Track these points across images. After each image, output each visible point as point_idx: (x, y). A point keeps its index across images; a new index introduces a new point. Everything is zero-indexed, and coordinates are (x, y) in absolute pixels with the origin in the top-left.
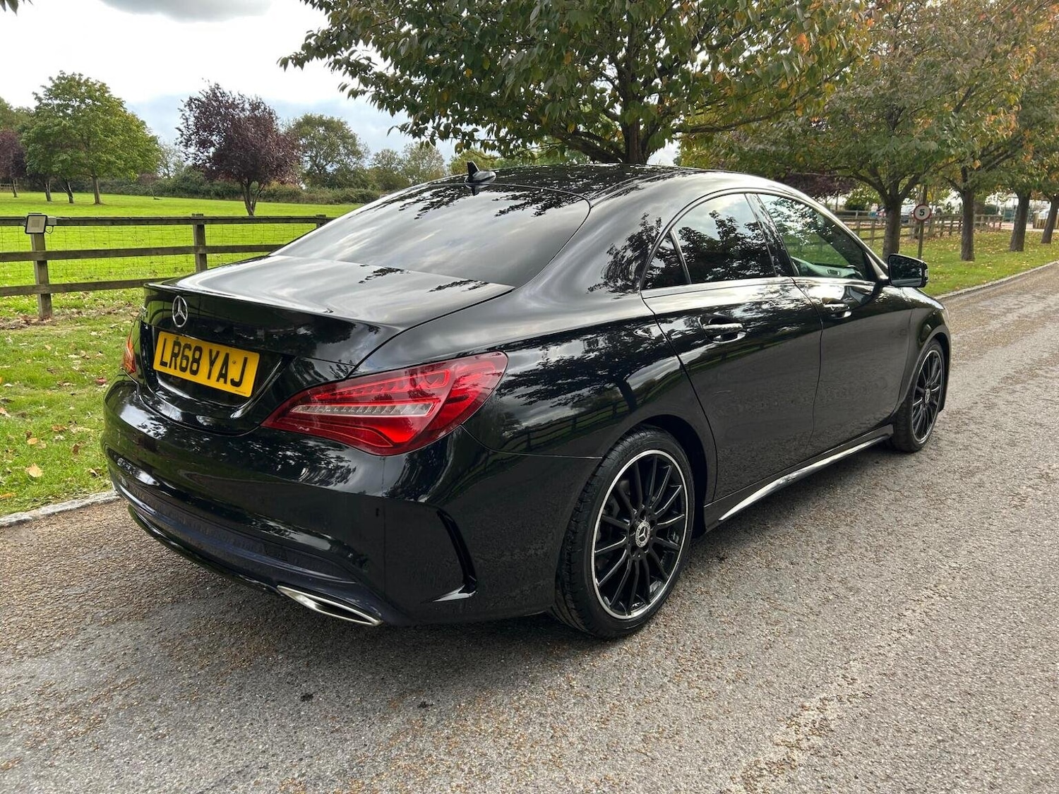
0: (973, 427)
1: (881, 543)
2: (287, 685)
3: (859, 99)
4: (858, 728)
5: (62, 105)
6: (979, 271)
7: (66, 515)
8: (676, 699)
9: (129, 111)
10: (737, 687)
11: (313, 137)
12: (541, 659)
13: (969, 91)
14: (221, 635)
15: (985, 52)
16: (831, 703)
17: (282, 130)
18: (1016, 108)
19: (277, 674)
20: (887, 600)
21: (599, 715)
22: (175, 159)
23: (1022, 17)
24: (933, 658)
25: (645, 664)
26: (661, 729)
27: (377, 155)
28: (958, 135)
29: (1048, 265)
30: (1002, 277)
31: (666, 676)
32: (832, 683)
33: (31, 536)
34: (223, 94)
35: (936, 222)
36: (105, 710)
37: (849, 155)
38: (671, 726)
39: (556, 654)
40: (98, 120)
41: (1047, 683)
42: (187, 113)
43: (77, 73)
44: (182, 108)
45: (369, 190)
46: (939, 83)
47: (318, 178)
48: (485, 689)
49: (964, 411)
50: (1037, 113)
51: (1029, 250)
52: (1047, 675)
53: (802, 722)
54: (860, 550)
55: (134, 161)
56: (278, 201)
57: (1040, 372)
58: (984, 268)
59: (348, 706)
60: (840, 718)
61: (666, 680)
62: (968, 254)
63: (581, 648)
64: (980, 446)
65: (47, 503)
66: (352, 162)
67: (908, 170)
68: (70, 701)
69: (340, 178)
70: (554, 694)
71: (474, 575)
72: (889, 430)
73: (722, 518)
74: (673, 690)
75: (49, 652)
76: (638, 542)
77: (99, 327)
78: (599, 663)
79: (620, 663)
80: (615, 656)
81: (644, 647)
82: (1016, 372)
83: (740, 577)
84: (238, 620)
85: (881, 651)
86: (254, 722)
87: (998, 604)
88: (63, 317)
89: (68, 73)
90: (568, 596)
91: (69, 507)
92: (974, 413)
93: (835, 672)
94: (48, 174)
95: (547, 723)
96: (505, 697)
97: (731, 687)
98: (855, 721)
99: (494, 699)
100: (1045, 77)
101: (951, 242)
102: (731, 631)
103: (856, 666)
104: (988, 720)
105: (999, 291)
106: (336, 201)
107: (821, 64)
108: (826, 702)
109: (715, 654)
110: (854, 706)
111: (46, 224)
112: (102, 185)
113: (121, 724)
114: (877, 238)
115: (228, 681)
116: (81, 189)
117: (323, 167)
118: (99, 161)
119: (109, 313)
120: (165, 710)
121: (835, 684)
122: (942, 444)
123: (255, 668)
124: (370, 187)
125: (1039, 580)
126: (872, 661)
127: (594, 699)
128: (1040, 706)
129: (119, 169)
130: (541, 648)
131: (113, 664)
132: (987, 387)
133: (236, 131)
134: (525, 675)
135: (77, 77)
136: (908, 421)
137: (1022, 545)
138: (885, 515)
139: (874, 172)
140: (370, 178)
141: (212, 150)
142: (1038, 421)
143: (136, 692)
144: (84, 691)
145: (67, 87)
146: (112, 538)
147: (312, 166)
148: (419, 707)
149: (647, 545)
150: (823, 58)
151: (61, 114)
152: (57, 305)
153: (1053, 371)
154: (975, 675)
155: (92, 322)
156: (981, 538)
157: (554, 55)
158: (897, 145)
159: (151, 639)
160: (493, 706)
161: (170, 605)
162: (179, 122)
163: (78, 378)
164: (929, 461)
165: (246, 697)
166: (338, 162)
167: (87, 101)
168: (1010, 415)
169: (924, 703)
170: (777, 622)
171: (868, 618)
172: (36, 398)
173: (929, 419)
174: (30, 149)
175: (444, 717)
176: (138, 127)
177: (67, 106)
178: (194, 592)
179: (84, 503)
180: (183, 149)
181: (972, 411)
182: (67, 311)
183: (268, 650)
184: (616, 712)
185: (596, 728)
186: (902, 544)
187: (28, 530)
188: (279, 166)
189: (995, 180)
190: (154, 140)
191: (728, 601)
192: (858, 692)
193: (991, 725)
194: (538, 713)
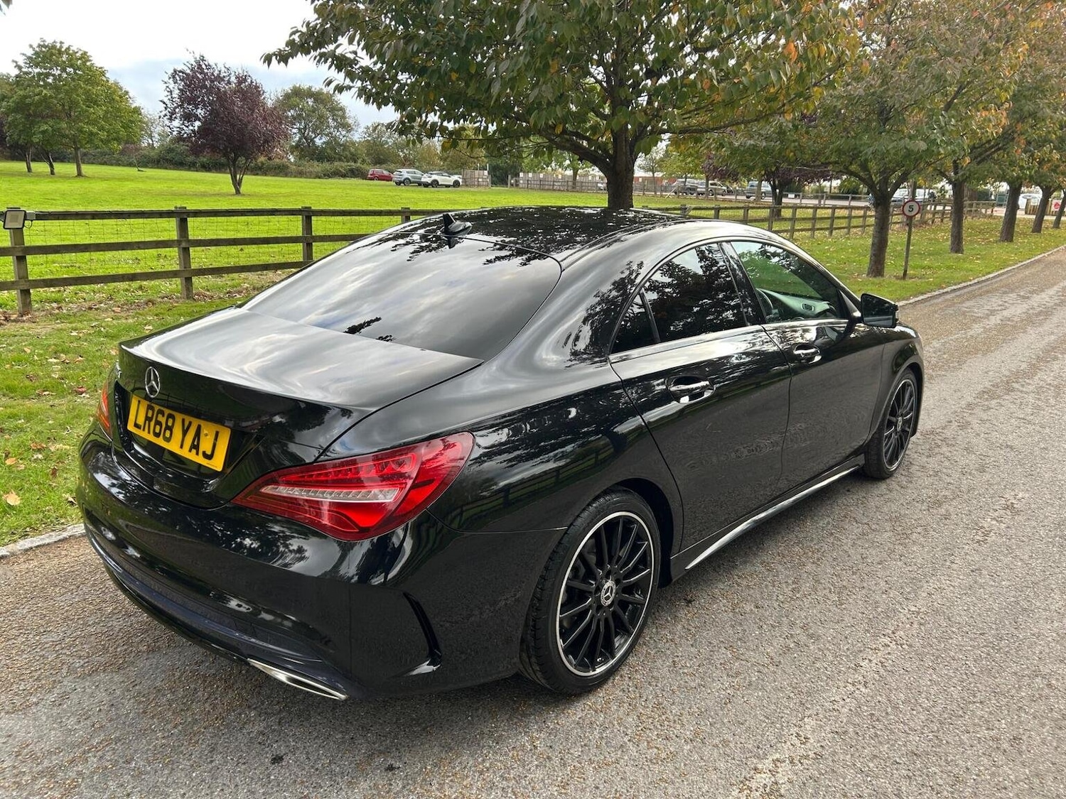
0: (945, 449)
1: (844, 583)
2: (258, 746)
3: (850, 97)
4: (807, 792)
5: (42, 74)
6: (967, 265)
7: (43, 550)
8: (634, 760)
9: (111, 81)
10: (694, 747)
11: (302, 110)
12: (507, 716)
13: (961, 88)
14: (195, 689)
15: (977, 50)
16: (783, 765)
17: (270, 103)
18: (1007, 105)
19: (249, 733)
20: (845, 648)
21: (559, 779)
22: (159, 129)
23: (1014, 15)
24: (884, 714)
25: (607, 721)
26: (618, 795)
27: (368, 128)
28: (947, 134)
29: (1036, 258)
30: (989, 273)
31: (627, 734)
32: (785, 742)
33: (9, 573)
34: (208, 66)
35: (929, 208)
36: (80, 774)
37: (839, 151)
38: (628, 791)
39: (522, 710)
40: (80, 90)
41: (991, 743)
42: (172, 85)
43: (58, 41)
44: (166, 79)
45: (359, 164)
46: (929, 83)
47: (307, 151)
48: (451, 749)
49: (938, 431)
50: (1029, 107)
51: (1019, 240)
52: (992, 733)
53: (754, 785)
54: (824, 592)
55: (117, 133)
56: (266, 175)
57: (1015, 385)
58: (971, 262)
59: (317, 769)
60: (790, 781)
61: (626, 739)
62: (957, 245)
63: (546, 704)
64: (950, 471)
65: (25, 536)
66: (341, 135)
67: (897, 165)
68: (46, 763)
69: (329, 151)
70: (517, 755)
71: (439, 650)
72: (861, 460)
73: (688, 567)
74: (632, 749)
75: (26, 708)
76: (602, 600)
77: (79, 325)
78: (562, 721)
79: (584, 720)
80: (579, 711)
81: (607, 702)
82: (993, 386)
83: (705, 622)
84: (213, 671)
85: (836, 707)
86: (226, 788)
87: (952, 654)
88: (43, 313)
89: (49, 41)
90: (533, 660)
91: (47, 541)
92: (948, 433)
93: (789, 731)
94: (29, 145)
95: (509, 787)
96: (470, 758)
97: (689, 747)
98: (804, 784)
99: (459, 760)
100: (1038, 70)
101: (942, 230)
102: (693, 684)
103: (810, 723)
104: (931, 784)
105: (985, 289)
106: (325, 175)
107: (809, 70)
108: (779, 764)
109: (675, 709)
110: (804, 768)
111: (25, 219)
112: (85, 154)
113: (96, 789)
114: (868, 226)
115: (200, 741)
116: (62, 159)
117: (312, 140)
118: (81, 131)
119: (90, 308)
120: (139, 775)
121: (789, 743)
122: (914, 469)
123: (227, 726)
124: (359, 161)
125: (994, 626)
126: (826, 717)
127: (556, 761)
128: (982, 768)
129: (102, 140)
130: (508, 704)
131: (88, 722)
132: (963, 403)
133: (222, 105)
134: (491, 734)
135: (58, 45)
136: (880, 450)
137: (981, 586)
138: (852, 552)
139: (864, 167)
140: (359, 152)
141: (197, 124)
142: (1009, 444)
143: (110, 753)
144: (60, 752)
145: (47, 55)
146: (89, 577)
147: (300, 139)
148: (386, 770)
149: (613, 602)
150: (812, 66)
151: (41, 83)
152: (37, 299)
153: (1029, 384)
154: (923, 733)
155: (72, 319)
156: (942, 578)
157: (540, 63)
158: (887, 144)
159: (126, 694)
160: (457, 769)
161: (145, 655)
162: (164, 95)
163: (57, 387)
164: (898, 488)
165: (218, 759)
166: (327, 135)
167: (68, 70)
168: (982, 435)
169: (871, 765)
170: (738, 674)
171: (826, 668)
172: (15, 411)
173: (901, 445)
174: (10, 119)
175: (410, 782)
176: (121, 97)
177: (47, 75)
178: (170, 640)
179: (61, 537)
180: (167, 122)
181: (945, 431)
182: (47, 306)
183: (241, 705)
184: (577, 775)
185: (556, 793)
186: (865, 585)
187: (5, 566)
188: (266, 141)
189: (986, 173)
190: (137, 111)
191: (692, 649)
192: (810, 753)
193: (933, 789)
194: (501, 776)
